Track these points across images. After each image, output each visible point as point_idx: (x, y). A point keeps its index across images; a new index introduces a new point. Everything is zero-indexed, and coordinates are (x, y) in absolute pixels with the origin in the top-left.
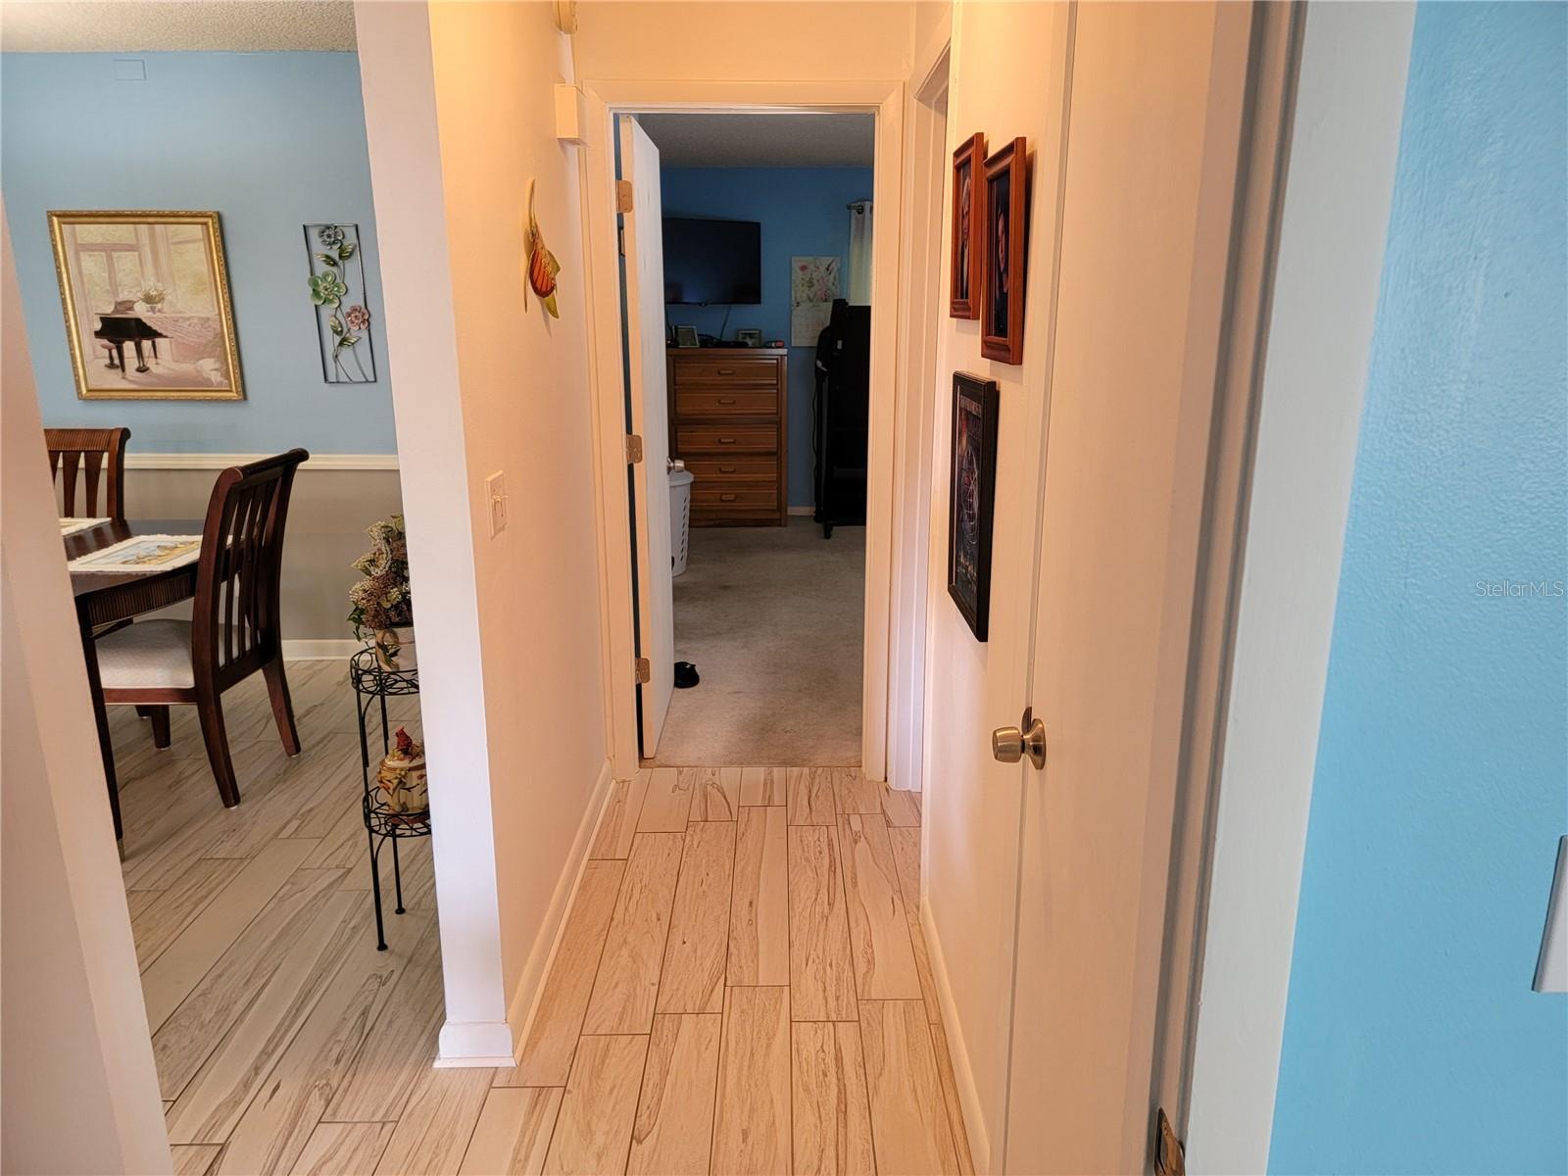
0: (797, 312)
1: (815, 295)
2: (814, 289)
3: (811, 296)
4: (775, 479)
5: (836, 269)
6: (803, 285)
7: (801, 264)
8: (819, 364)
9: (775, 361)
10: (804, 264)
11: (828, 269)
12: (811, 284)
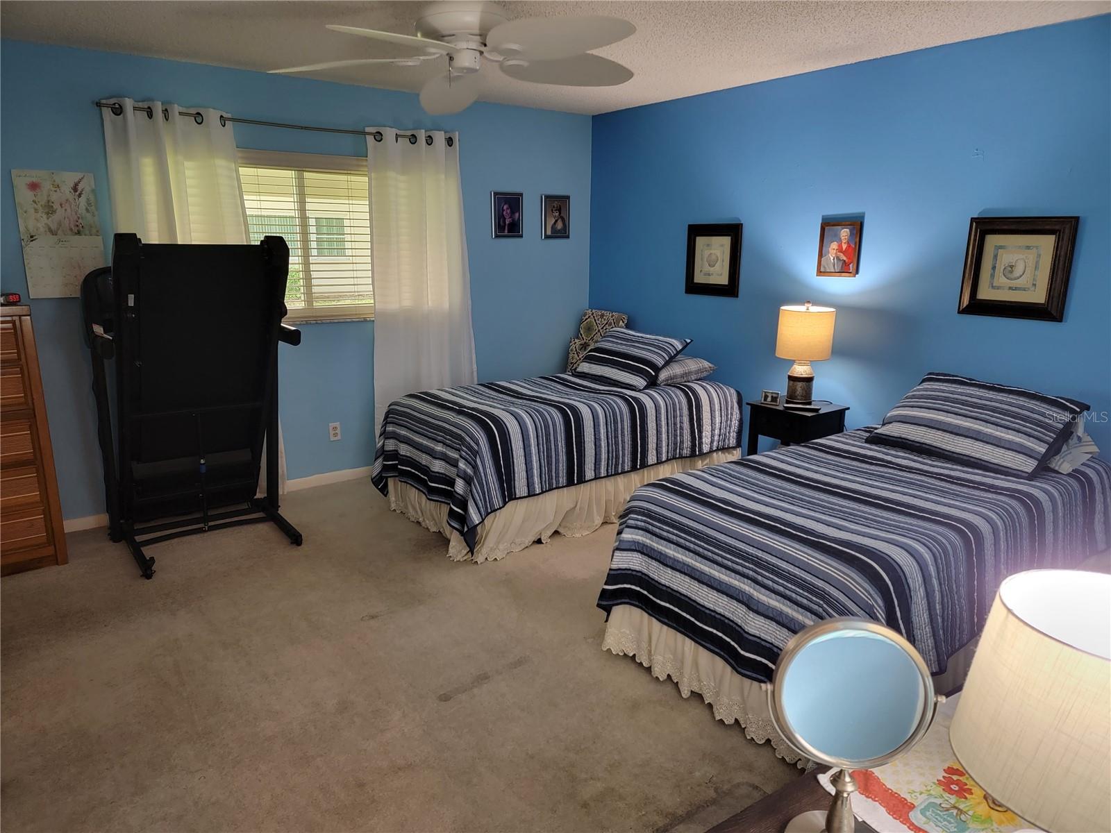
0: (31, 250)
1: (60, 224)
2: (56, 217)
3: (54, 227)
4: (38, 499)
5: (88, 189)
6: (36, 211)
7: (29, 180)
8: (98, 329)
9: (10, 325)
10: (34, 180)
11: (75, 189)
12: (50, 209)
